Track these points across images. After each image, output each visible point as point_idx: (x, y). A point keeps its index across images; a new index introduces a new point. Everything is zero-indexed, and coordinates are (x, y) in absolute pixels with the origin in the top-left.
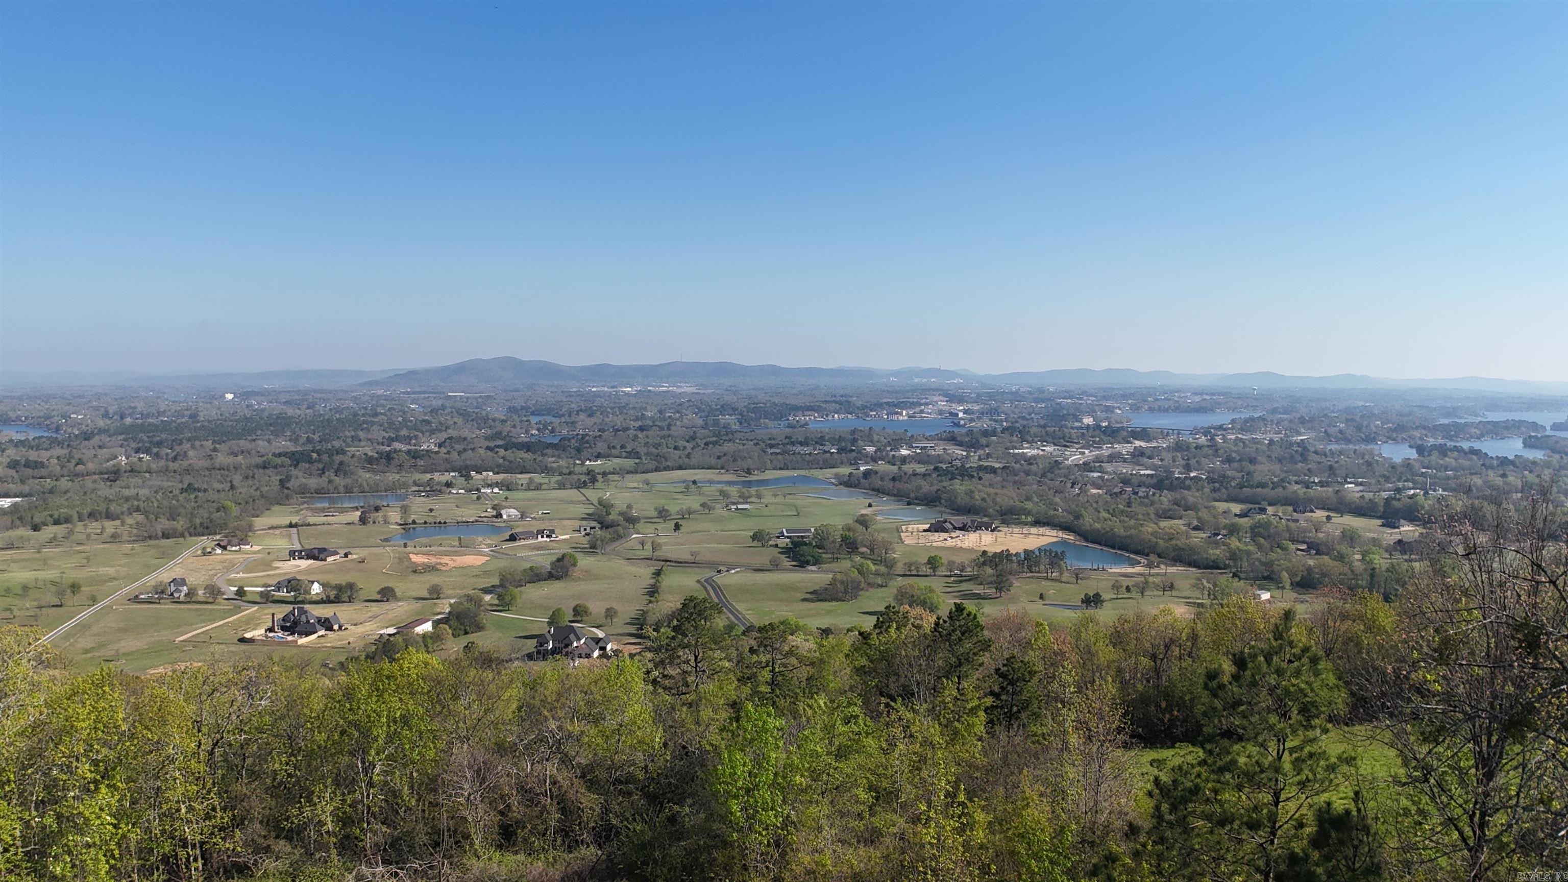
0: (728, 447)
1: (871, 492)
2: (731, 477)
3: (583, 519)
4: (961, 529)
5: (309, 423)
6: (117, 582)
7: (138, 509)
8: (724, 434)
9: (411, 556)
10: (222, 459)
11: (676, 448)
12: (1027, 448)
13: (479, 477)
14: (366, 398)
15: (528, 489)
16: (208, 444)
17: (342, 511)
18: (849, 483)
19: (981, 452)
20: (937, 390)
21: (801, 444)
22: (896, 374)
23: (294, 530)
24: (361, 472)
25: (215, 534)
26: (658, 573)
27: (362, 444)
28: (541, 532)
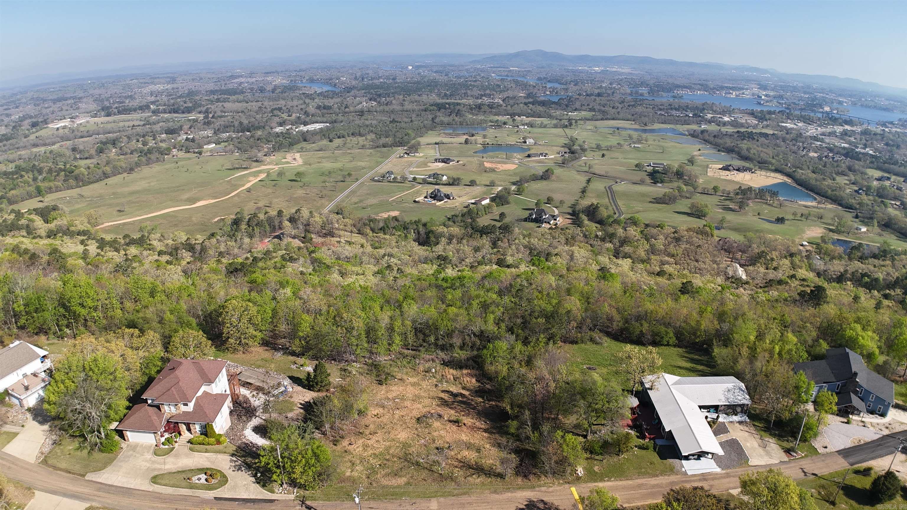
0: (639, 109)
1: (703, 142)
2: (637, 127)
3: (563, 147)
4: (737, 170)
5: (446, 85)
6: (365, 170)
7: (372, 131)
8: (638, 101)
9: (485, 163)
10: (408, 106)
11: (613, 108)
12: (790, 123)
13: (519, 118)
14: (472, 70)
15: (541, 127)
16: (401, 97)
17: (458, 135)
18: (693, 135)
19: (765, 123)
20: (755, 81)
21: (676, 109)
22: (736, 68)
23: (437, 146)
24: (467, 114)
25: (404, 146)
26: (589, 181)
27: (469, 98)
28: (542, 154)
